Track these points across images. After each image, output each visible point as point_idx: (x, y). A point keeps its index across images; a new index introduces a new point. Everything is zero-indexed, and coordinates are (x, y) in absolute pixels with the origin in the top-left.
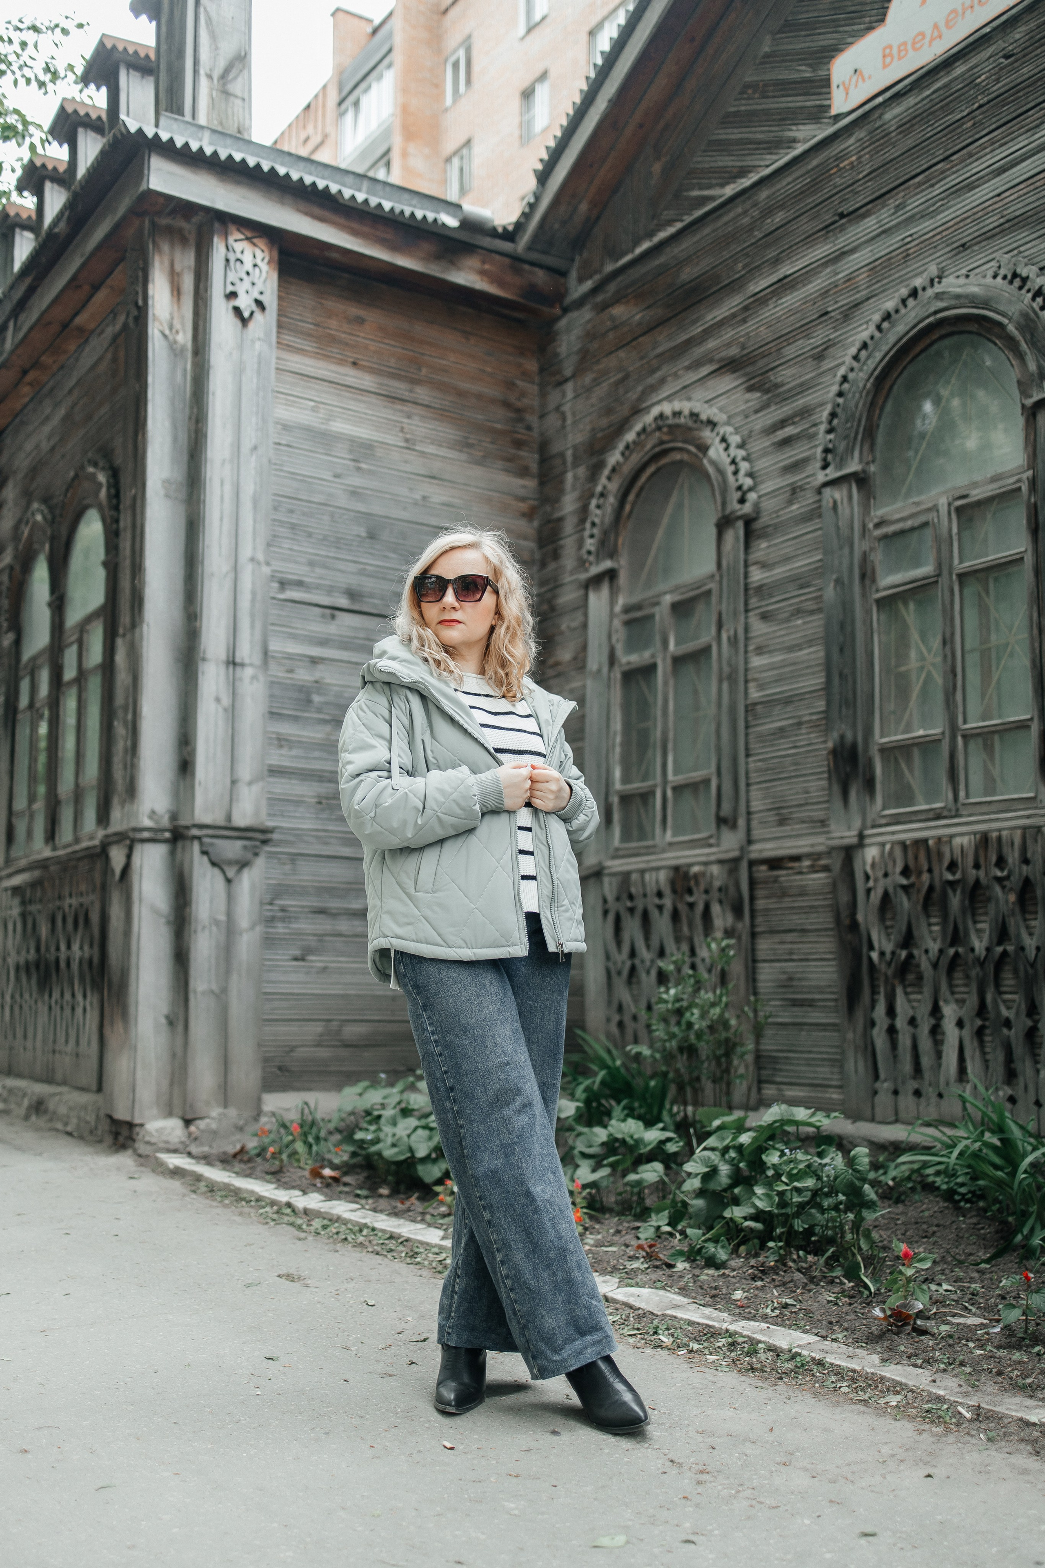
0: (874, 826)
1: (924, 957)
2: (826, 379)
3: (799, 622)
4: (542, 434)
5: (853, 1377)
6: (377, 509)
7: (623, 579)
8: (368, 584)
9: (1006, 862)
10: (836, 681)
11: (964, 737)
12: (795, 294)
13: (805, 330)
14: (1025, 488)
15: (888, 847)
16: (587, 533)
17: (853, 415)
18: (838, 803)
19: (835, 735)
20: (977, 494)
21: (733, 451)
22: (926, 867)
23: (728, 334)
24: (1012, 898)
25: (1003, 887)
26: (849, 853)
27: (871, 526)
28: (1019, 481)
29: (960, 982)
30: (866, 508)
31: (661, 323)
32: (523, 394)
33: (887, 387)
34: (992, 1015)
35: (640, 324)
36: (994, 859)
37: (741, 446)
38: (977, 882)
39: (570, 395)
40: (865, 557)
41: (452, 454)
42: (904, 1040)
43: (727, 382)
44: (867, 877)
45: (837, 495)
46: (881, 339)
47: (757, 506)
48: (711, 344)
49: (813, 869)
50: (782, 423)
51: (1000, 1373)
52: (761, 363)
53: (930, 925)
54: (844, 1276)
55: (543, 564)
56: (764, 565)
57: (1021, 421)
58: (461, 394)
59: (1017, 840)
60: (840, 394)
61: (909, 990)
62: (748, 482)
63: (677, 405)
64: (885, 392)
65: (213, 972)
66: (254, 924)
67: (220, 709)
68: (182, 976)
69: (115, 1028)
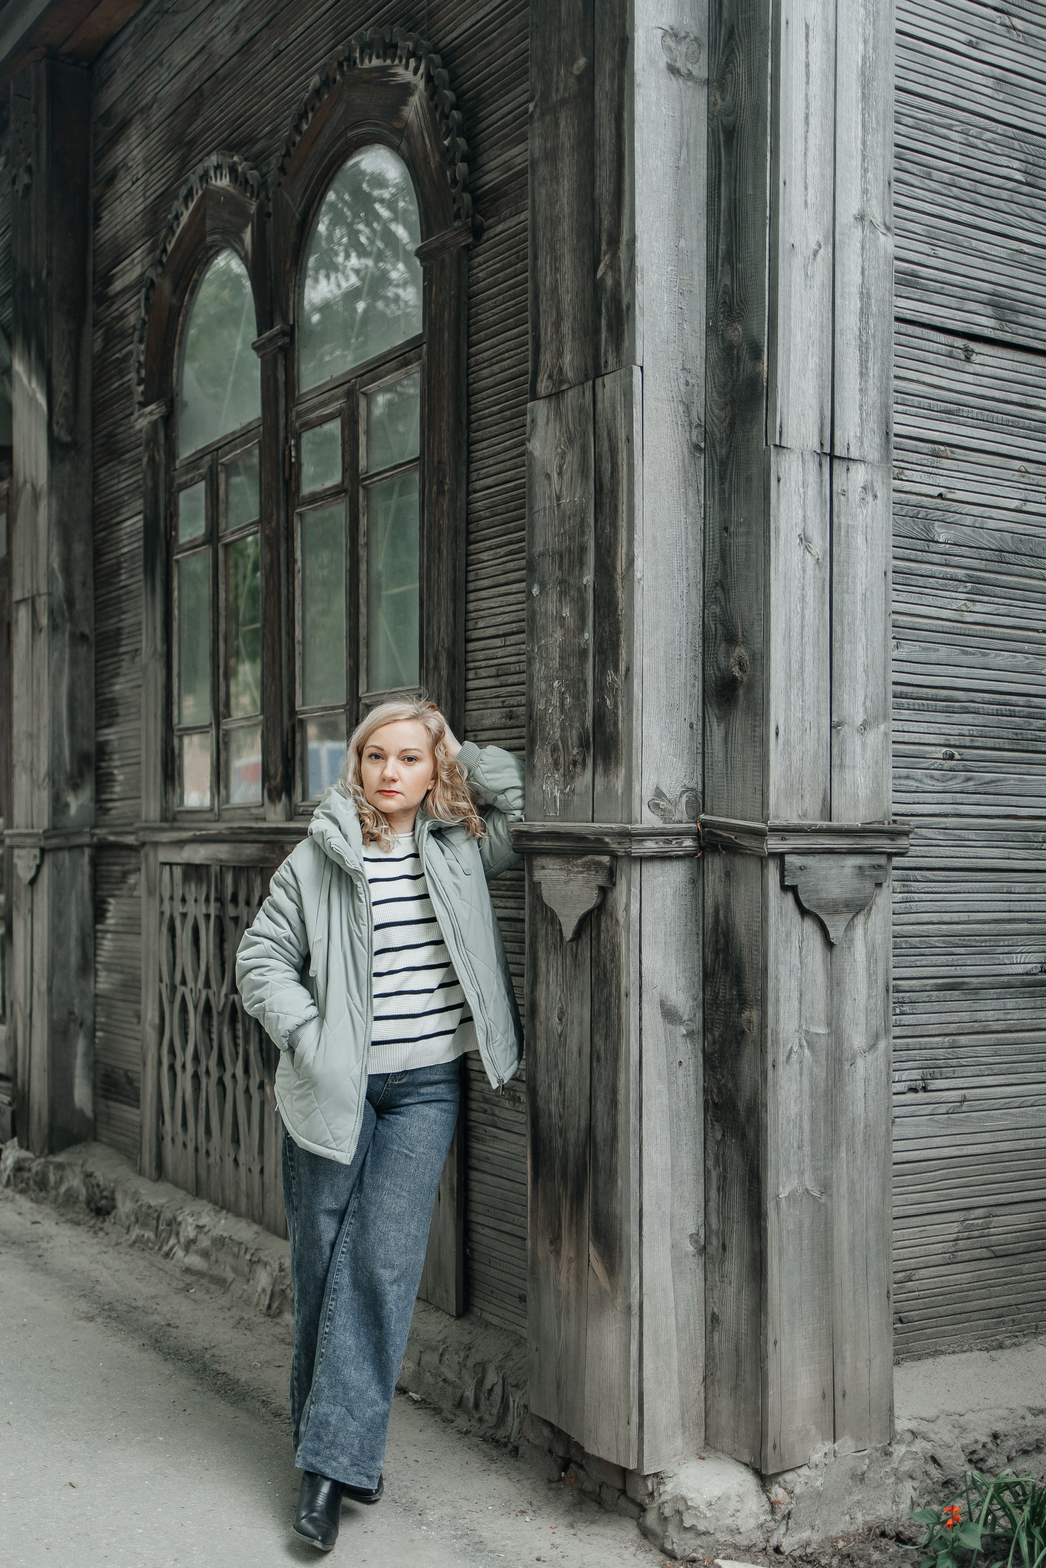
65: (807, 1149)
66: (877, 1037)
67: (810, 561)
68: (734, 1156)
69: (567, 1250)
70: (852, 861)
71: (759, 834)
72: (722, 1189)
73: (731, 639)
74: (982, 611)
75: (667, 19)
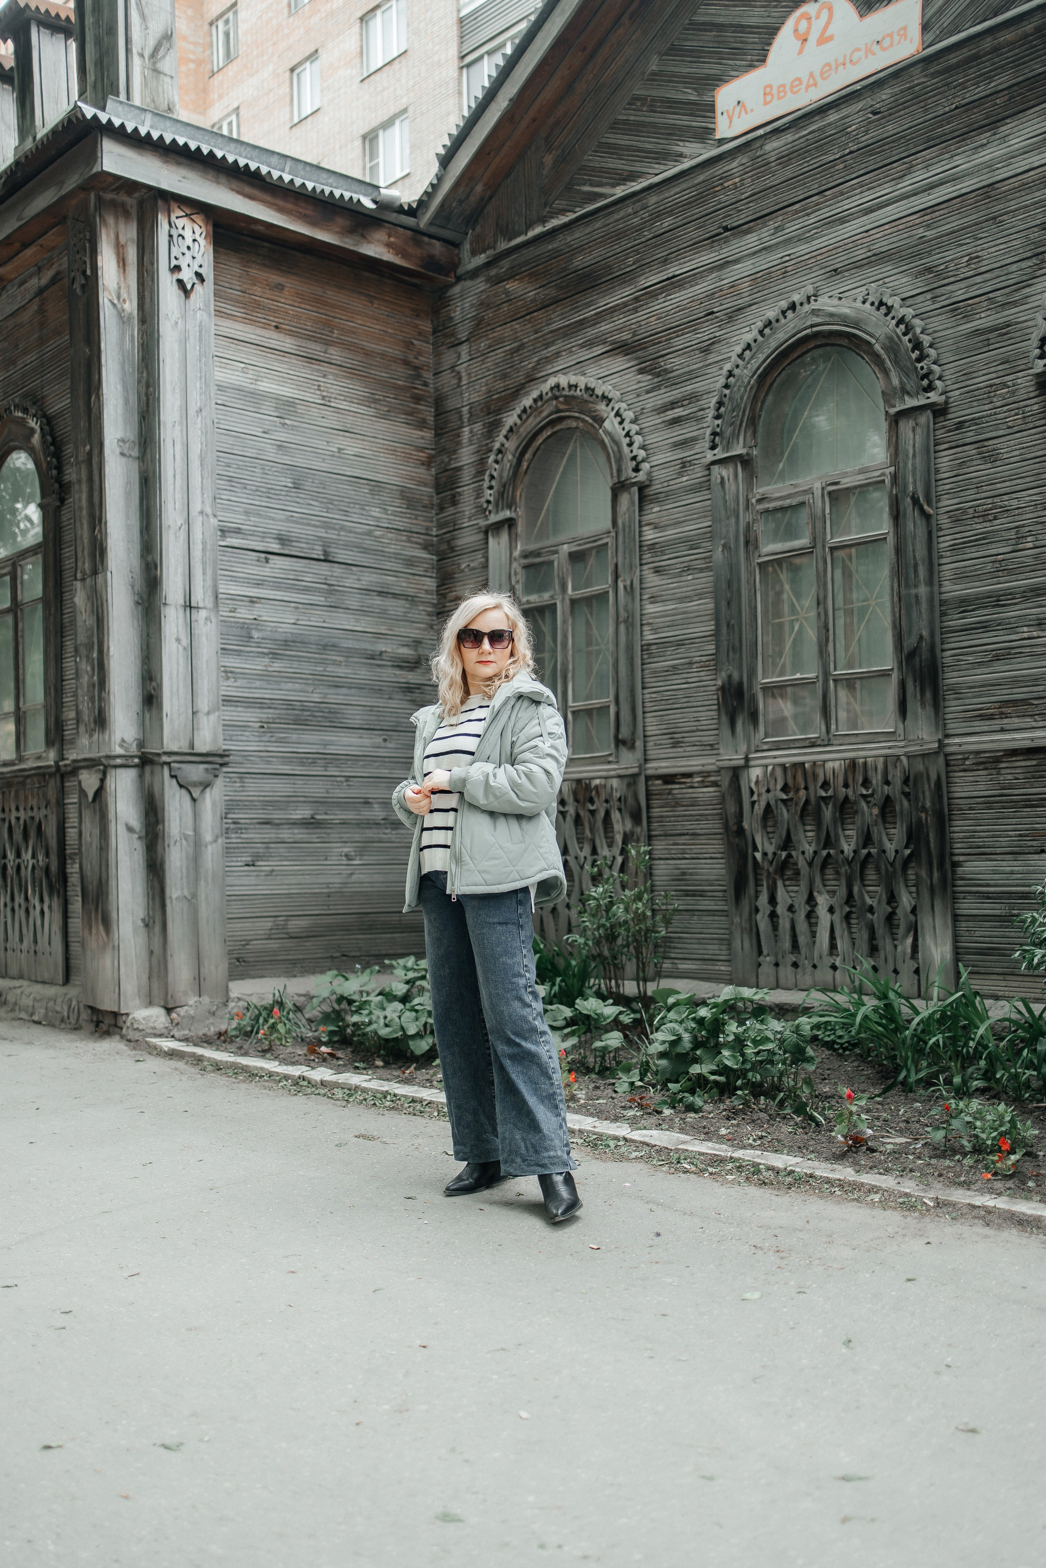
0: (757, 751)
1: (801, 857)
2: (714, 370)
3: (690, 577)
4: (436, 390)
5: (841, 1184)
6: (300, 461)
7: (520, 528)
8: (296, 530)
9: (871, 783)
10: (724, 629)
11: (835, 681)
12: (683, 293)
13: (692, 325)
14: (888, 481)
15: (770, 768)
16: (486, 484)
17: (738, 406)
18: (726, 731)
19: (724, 674)
20: (847, 482)
21: (626, 425)
22: (803, 786)
23: (620, 320)
24: (876, 811)
25: (868, 802)
26: (736, 773)
27: (754, 501)
28: (883, 474)
29: (831, 877)
30: (750, 486)
31: (556, 301)
32: (420, 353)
33: (768, 383)
34: (858, 903)
35: (534, 300)
36: (860, 781)
37: (633, 422)
38: (846, 797)
39: (465, 357)
40: (748, 527)
41: (362, 409)
42: (784, 923)
43: (619, 363)
44: (752, 793)
45: (724, 473)
46: (763, 342)
47: (649, 474)
48: (604, 327)
49: (703, 784)
50: (672, 405)
51: (940, 1175)
52: (652, 350)
53: (805, 831)
54: (794, 1113)
55: (442, 509)
56: (656, 527)
57: (884, 425)
58: (368, 354)
59: (880, 766)
60: (727, 386)
61: (787, 883)
62: (642, 454)
63: (573, 380)
64: (766, 388)
65: (185, 880)
66: (217, 837)
67: (181, 648)
68: (157, 885)
69: (94, 931)
70: (202, 767)
71: (159, 755)
72: (153, 899)
73: (151, 679)
74: (277, 666)
75: (119, 435)
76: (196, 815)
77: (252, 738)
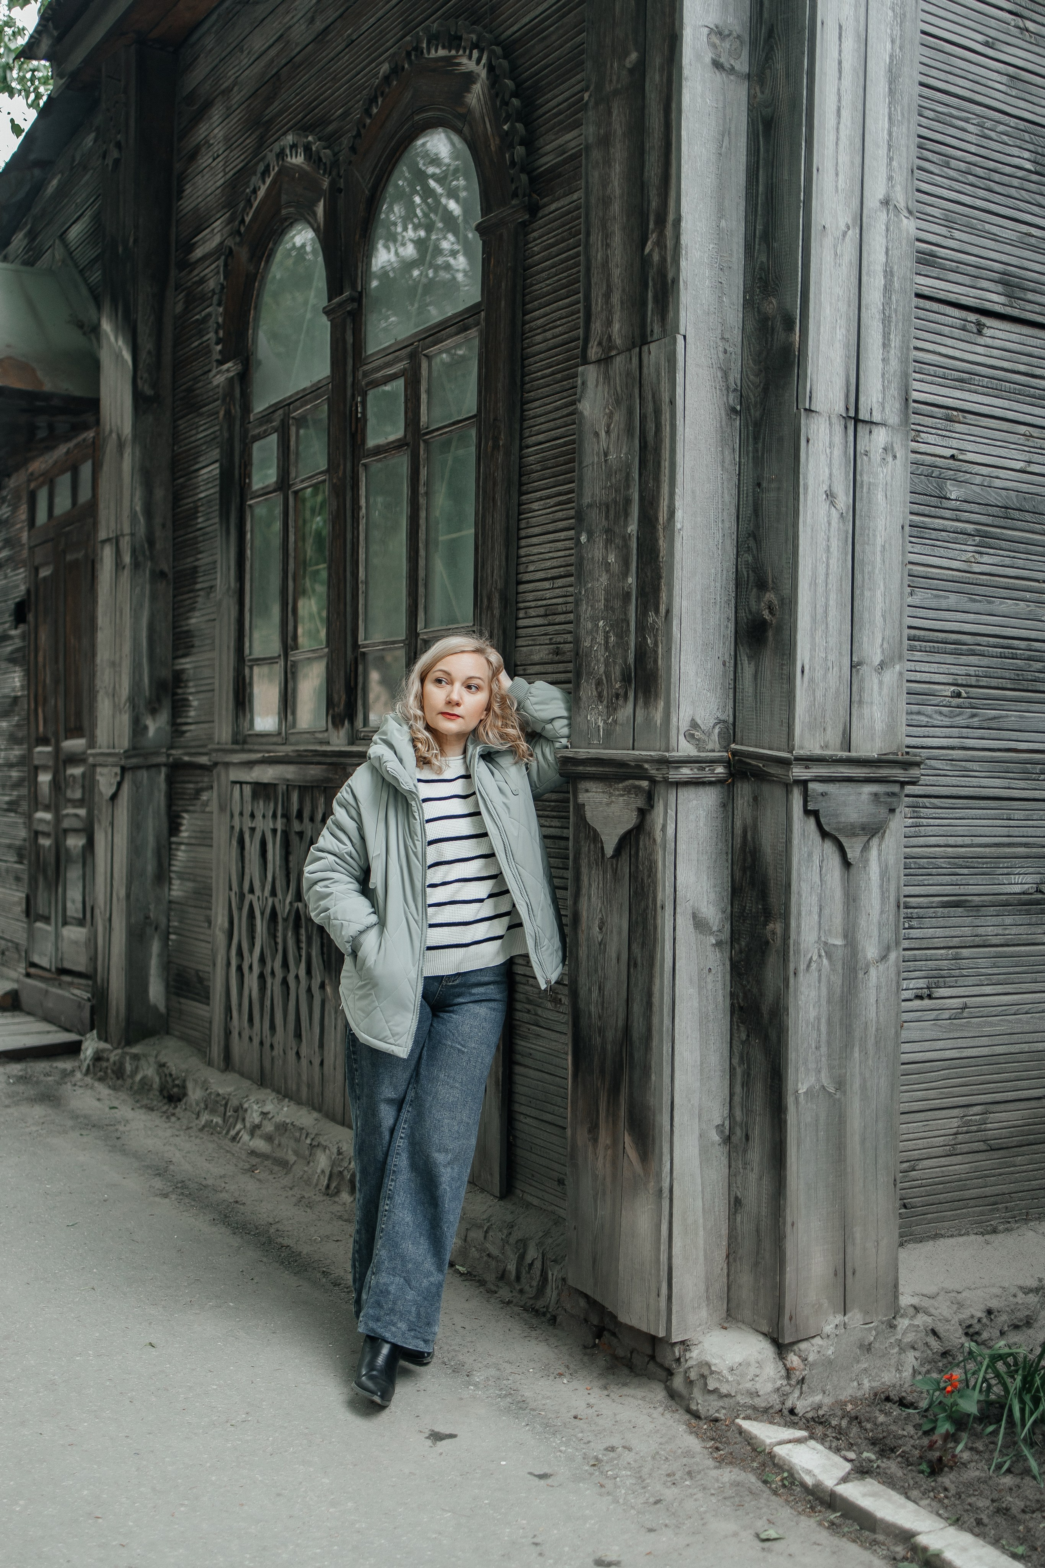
65: (824, 1049)
66: (888, 949)
67: (835, 514)
68: (758, 1055)
69: (604, 1138)
70: (866, 790)
71: (785, 763)
72: (746, 1084)
73: (762, 585)
74: (988, 561)
75: (713, 18)
76: (851, 900)
77: (938, 720)
